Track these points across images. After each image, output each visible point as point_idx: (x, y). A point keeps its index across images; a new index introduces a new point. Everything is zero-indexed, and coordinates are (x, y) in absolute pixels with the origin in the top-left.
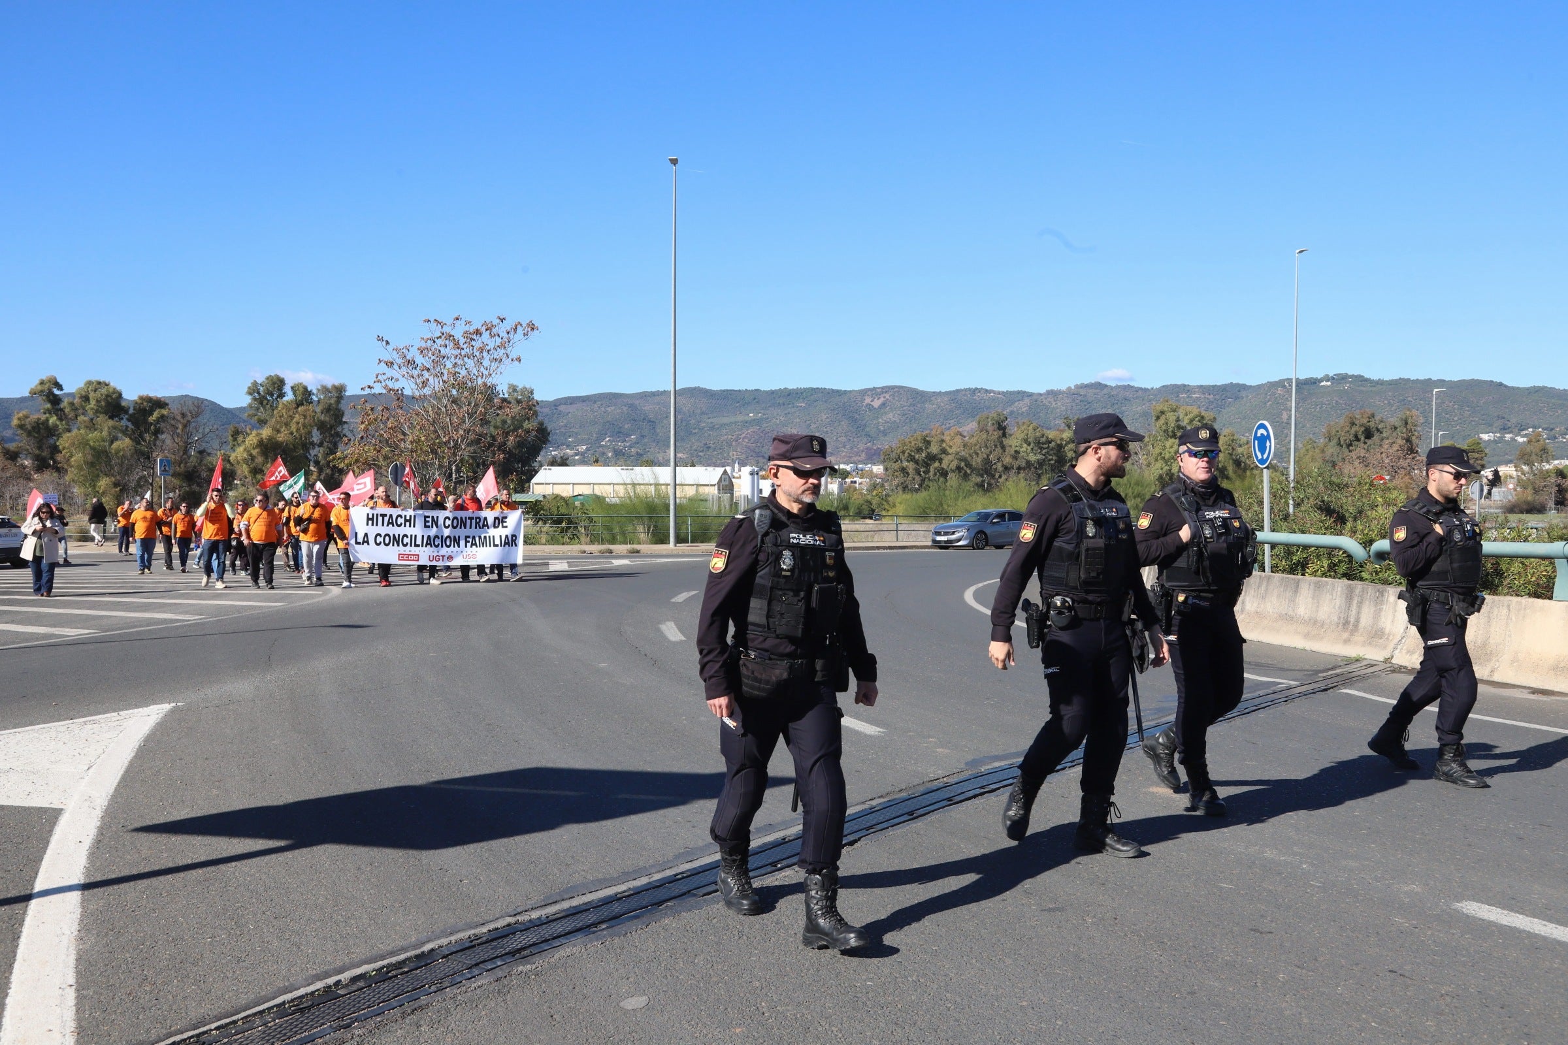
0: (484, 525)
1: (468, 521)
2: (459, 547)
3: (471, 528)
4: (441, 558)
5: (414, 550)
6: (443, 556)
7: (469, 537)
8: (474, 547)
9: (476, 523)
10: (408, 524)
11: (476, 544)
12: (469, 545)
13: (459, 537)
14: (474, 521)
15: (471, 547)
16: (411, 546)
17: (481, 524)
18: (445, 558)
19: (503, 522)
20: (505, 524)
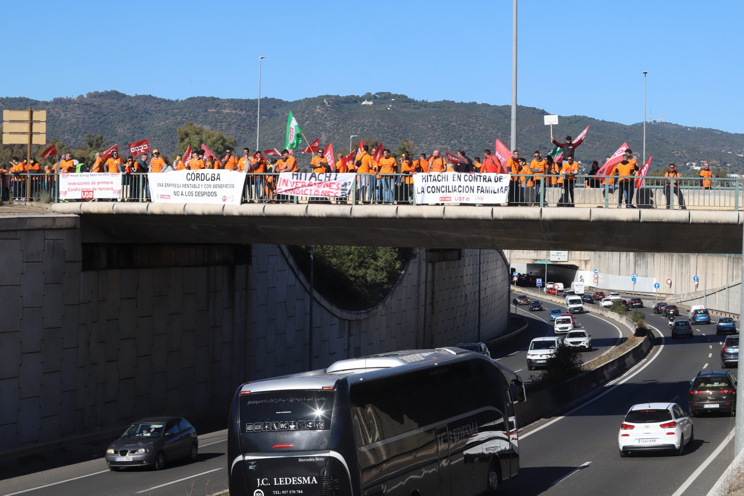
0: (489, 180)
1: (479, 178)
2: (473, 192)
3: (480, 181)
4: (462, 199)
5: (448, 194)
6: (463, 198)
7: (479, 187)
8: (482, 193)
9: (484, 179)
10: (444, 179)
11: (483, 191)
12: (479, 191)
13: (474, 187)
14: (482, 178)
15: (481, 193)
16: (446, 192)
17: (487, 179)
18: (465, 199)
19: (500, 179)
20: (501, 180)
